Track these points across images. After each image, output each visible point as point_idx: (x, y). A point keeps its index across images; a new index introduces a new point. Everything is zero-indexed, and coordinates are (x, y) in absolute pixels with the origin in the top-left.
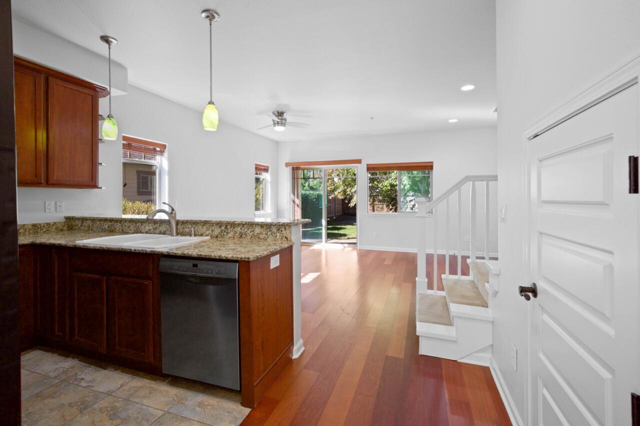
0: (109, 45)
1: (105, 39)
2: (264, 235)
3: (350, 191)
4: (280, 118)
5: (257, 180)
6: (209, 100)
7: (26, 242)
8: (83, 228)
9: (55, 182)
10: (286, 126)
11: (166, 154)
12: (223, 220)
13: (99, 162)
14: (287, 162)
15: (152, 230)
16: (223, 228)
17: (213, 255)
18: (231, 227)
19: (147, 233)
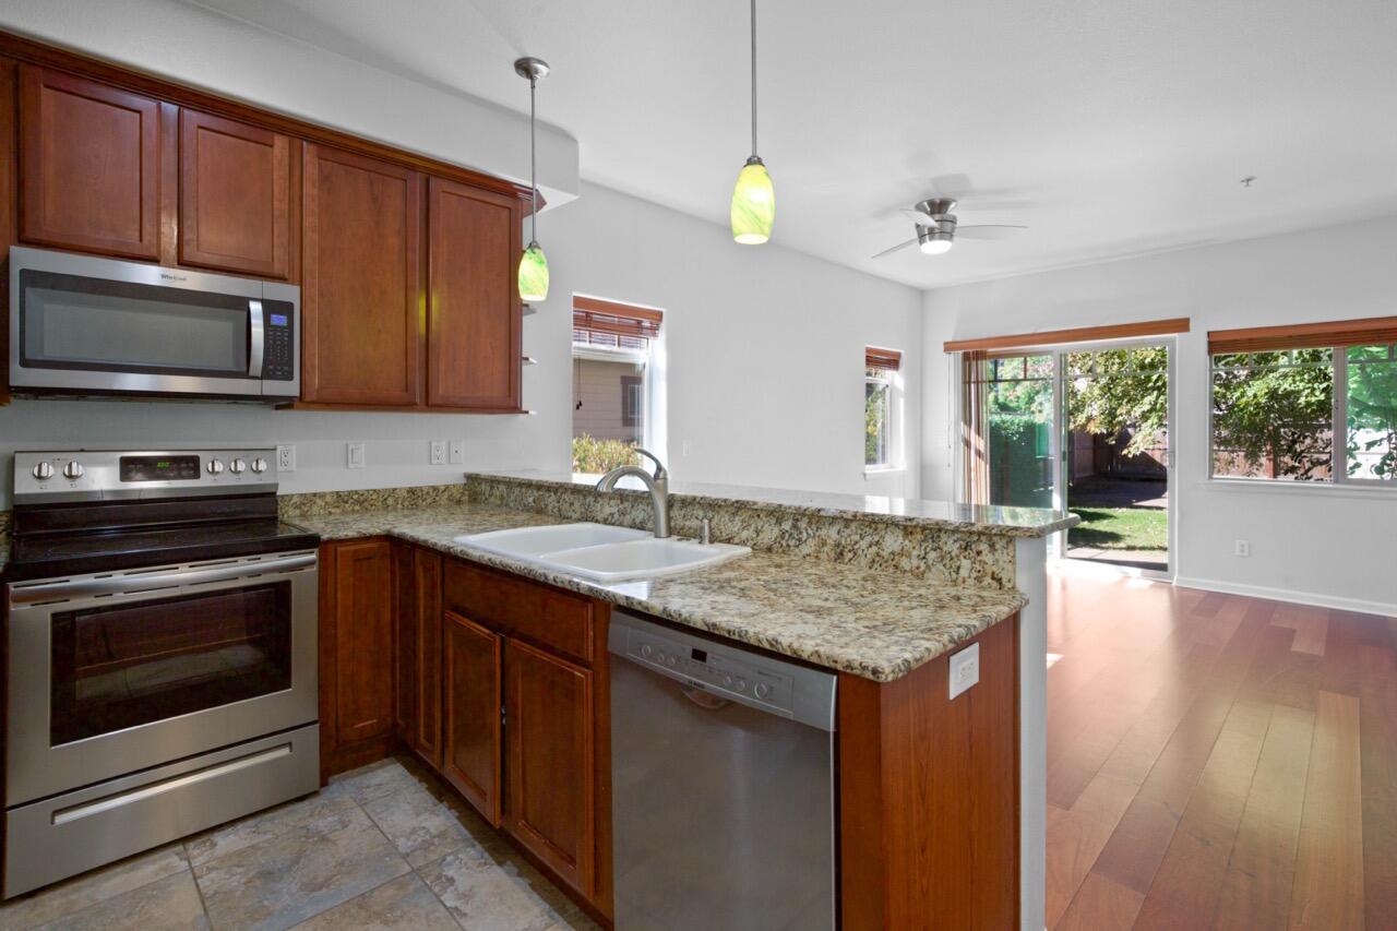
0: (532, 79)
1: (525, 67)
2: (915, 562)
3: (1128, 413)
4: (937, 217)
5: (870, 388)
6: (749, 155)
7: (378, 531)
8: (492, 499)
9: (440, 402)
10: (955, 239)
11: (662, 334)
12: (786, 503)
13: (524, 356)
14: (950, 339)
15: (616, 516)
16: (787, 526)
17: (751, 631)
18: (810, 523)
19: (605, 522)
